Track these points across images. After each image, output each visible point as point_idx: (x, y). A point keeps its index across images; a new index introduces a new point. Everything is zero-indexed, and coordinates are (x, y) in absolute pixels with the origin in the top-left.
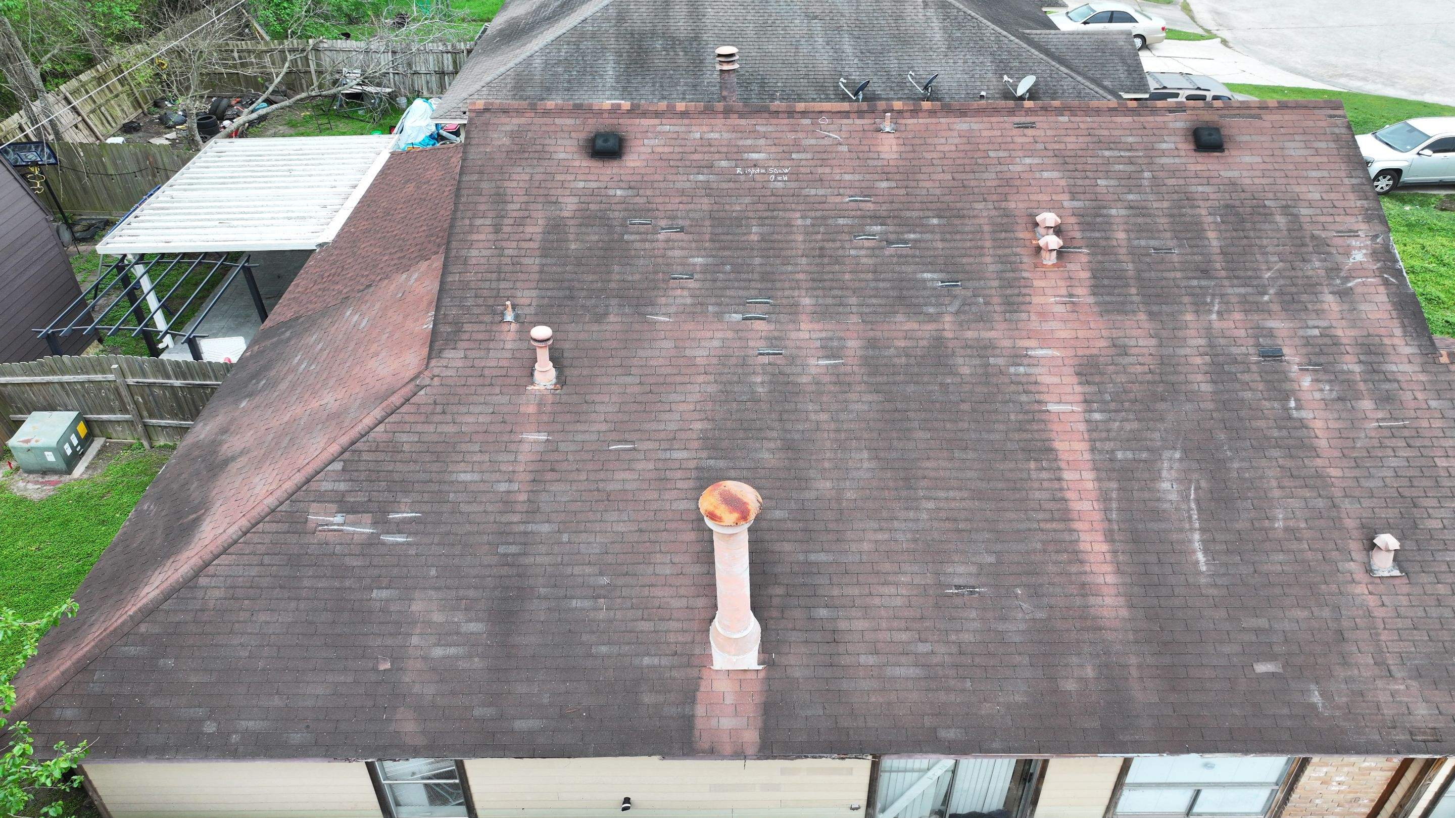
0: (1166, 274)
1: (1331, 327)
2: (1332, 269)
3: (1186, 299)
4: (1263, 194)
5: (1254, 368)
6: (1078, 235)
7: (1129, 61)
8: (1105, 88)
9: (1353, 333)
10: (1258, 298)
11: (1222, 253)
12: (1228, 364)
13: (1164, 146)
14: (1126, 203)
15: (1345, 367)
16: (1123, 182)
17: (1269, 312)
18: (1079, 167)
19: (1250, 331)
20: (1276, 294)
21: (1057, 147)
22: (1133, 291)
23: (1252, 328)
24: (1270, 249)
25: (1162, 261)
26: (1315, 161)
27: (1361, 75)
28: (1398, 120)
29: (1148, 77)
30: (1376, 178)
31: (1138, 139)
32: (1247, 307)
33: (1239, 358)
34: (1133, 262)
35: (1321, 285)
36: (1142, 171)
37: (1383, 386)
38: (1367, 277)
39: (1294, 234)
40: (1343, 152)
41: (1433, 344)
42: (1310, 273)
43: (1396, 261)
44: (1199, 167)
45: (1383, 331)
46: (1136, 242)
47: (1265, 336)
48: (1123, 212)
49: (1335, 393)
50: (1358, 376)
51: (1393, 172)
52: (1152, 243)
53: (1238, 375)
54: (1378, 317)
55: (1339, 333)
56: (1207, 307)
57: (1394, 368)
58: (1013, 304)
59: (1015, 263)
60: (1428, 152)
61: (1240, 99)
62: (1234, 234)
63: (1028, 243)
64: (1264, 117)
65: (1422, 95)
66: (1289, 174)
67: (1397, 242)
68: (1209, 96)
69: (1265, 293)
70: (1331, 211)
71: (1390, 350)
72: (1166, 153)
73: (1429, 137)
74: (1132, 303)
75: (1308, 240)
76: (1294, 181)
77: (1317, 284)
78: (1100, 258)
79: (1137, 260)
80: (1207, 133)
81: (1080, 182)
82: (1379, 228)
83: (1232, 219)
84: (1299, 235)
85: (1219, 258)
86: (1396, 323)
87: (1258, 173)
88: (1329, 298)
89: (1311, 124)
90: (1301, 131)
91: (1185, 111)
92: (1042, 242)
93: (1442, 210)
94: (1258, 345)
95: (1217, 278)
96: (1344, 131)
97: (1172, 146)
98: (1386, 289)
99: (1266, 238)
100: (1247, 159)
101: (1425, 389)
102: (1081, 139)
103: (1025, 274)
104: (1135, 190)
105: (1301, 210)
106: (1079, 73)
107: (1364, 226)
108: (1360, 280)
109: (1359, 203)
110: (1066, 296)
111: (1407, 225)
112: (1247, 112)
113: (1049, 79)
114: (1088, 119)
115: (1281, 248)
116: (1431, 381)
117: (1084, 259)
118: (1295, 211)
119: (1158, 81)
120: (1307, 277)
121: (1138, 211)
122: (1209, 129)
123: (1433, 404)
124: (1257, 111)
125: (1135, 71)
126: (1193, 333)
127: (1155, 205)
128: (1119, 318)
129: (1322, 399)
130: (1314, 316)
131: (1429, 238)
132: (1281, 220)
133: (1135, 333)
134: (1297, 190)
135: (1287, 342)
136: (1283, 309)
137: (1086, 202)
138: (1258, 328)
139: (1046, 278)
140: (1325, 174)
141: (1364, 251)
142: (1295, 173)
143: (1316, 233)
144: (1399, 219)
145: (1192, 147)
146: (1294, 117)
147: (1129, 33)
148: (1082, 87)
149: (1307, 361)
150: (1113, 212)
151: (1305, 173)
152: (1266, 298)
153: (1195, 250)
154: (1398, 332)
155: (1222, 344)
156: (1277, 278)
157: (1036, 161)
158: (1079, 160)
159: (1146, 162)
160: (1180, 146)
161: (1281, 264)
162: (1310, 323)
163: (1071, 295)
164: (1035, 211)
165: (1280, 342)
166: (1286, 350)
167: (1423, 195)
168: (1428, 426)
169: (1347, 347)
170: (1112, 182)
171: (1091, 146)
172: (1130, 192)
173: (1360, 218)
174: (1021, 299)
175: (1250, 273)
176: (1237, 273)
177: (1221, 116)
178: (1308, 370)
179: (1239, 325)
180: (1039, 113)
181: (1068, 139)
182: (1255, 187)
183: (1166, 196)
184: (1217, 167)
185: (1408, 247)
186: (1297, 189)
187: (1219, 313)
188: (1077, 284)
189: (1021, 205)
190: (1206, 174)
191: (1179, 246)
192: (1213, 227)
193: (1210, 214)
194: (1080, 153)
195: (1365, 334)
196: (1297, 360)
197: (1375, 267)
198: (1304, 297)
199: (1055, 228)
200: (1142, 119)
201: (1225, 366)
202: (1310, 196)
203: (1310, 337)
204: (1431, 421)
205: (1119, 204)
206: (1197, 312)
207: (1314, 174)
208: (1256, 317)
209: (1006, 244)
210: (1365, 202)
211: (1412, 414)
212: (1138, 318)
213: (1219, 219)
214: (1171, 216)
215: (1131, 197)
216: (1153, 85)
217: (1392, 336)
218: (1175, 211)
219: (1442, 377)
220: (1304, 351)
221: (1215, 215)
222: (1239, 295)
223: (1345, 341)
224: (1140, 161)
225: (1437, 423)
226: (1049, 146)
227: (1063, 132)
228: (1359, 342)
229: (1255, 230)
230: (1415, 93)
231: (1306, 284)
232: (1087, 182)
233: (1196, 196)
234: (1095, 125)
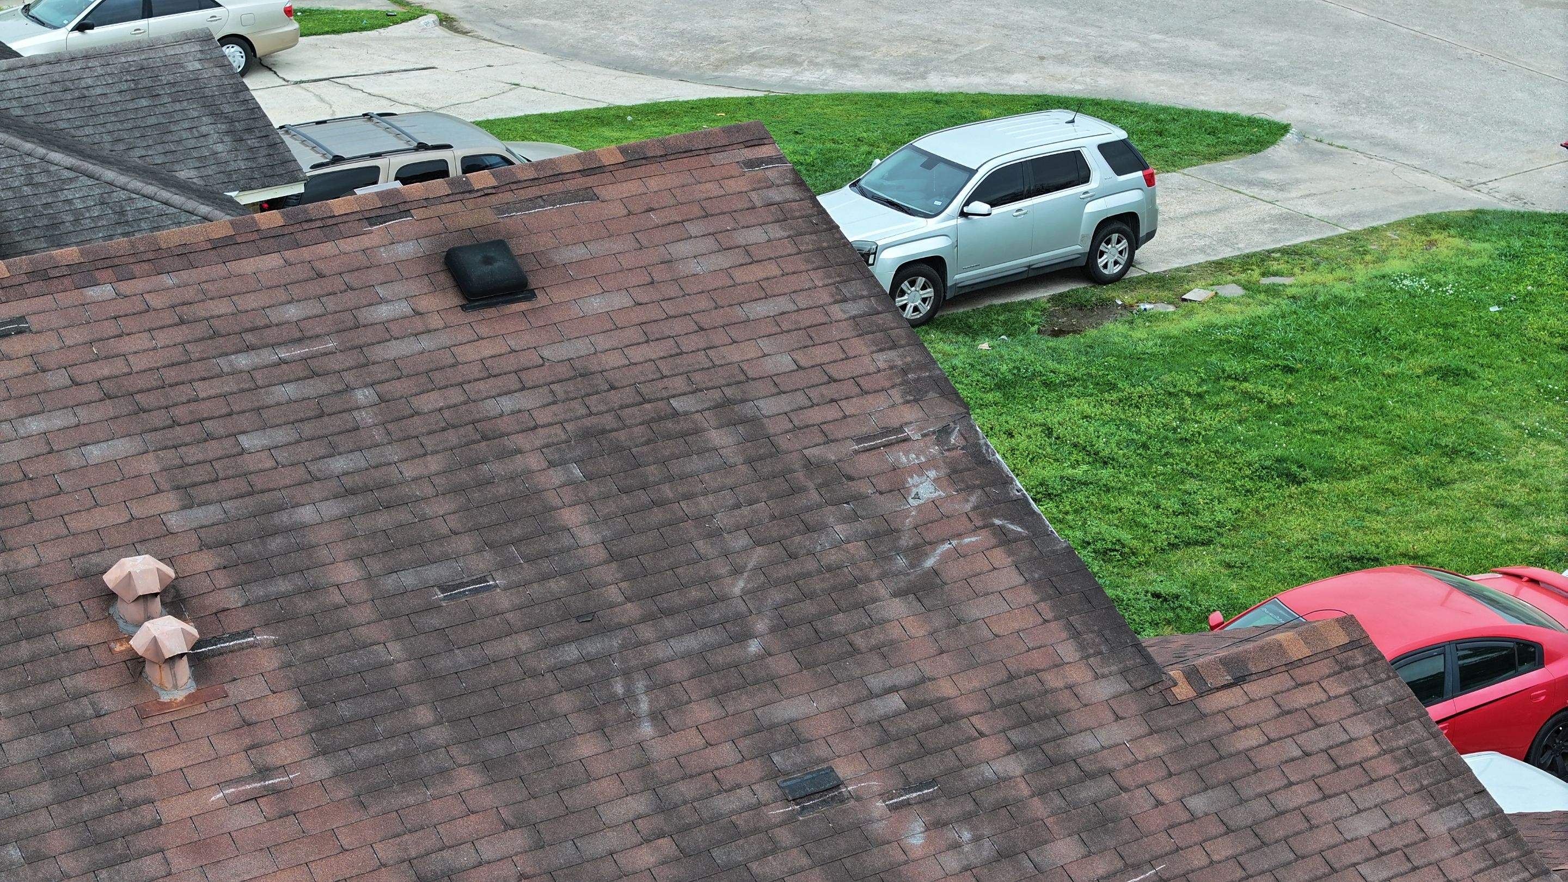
0: (494, 649)
1: (923, 680)
2: (877, 535)
3: (564, 702)
4: (660, 385)
5: (784, 836)
6: (233, 598)
7: (227, 109)
8: (184, 187)
9: (974, 681)
10: (733, 653)
11: (612, 558)
12: (719, 843)
13: (384, 312)
14: (334, 483)
15: (988, 772)
16: (308, 429)
17: (772, 680)
18: (180, 413)
19: (744, 744)
20: (773, 630)
21: (106, 372)
22: (424, 715)
23: (746, 735)
24: (722, 520)
25: (472, 618)
26: (752, 278)
27: (782, 52)
28: (895, 144)
29: (286, 138)
30: (896, 290)
31: (313, 308)
32: (718, 683)
33: (740, 821)
34: (398, 638)
35: (867, 580)
36: (348, 389)
37: (1083, 795)
38: (959, 536)
39: (765, 468)
40: (808, 242)
41: (1148, 660)
42: (833, 557)
43: (1007, 481)
44: (487, 349)
45: (1037, 660)
46: (390, 583)
47: (784, 746)
48: (332, 509)
49: (986, 843)
50: (1023, 786)
51: (926, 268)
52: (434, 573)
53: (754, 866)
54: (1016, 626)
55: (946, 689)
56: (622, 710)
57: (1088, 742)
58: (111, 838)
59: (82, 719)
60: (979, 207)
61: (535, 157)
62: (626, 501)
63: (100, 655)
64: (602, 192)
65: (923, 76)
66: (704, 320)
67: (991, 430)
68: (453, 158)
69: (744, 636)
70: (830, 391)
71: (1066, 700)
72: (395, 329)
73: (972, 172)
74: (430, 749)
75: (800, 475)
76: (719, 337)
77: (858, 581)
78: (308, 647)
79: (408, 629)
80: (479, 258)
81: (194, 454)
82: (946, 410)
83: (607, 464)
84: (779, 467)
85: (609, 573)
86: (1057, 631)
87: (634, 334)
88: (895, 608)
89: (712, 189)
90: (697, 211)
91: (407, 213)
92: (139, 643)
93: (1057, 334)
94: (774, 774)
95: (621, 626)
96: (789, 192)
97: (403, 308)
98: (1010, 553)
99: (705, 493)
100: (597, 304)
101: (1170, 775)
102: (162, 338)
103: (120, 746)
104: (344, 442)
105: (761, 403)
106: (105, 161)
107: (910, 414)
108: (947, 546)
109: (882, 360)
110: (252, 778)
111: (998, 387)
112: (558, 187)
113: (27, 190)
114: (168, 280)
115: (746, 510)
116: (1174, 752)
117: (269, 661)
118: (748, 410)
119: (316, 146)
120: (829, 569)
121: (370, 498)
122: (480, 246)
123: (1198, 803)
124: (581, 182)
125: (249, 130)
126: (608, 787)
127: (409, 471)
128: (411, 800)
129: (966, 869)
130: (875, 662)
131: (1053, 406)
132: (719, 438)
133: (465, 828)
134: (736, 358)
135: (840, 746)
136: (805, 666)
137: (228, 505)
138: (759, 731)
139: (180, 740)
140: (784, 304)
141: (932, 474)
142: (718, 317)
143: (814, 453)
144: (976, 376)
145: (453, 299)
146: (672, 180)
147: (204, 38)
148: (123, 195)
149: (900, 782)
150: (306, 514)
151: (739, 313)
152: (754, 647)
153: (545, 565)
154: (1068, 651)
155: (689, 795)
156: (761, 588)
157: (58, 420)
158: (176, 394)
159: (350, 362)
160: (425, 304)
161: (759, 550)
162: (875, 683)
163: (264, 772)
164: (95, 559)
165: (821, 751)
166: (843, 770)
167: (1006, 308)
168: (1204, 861)
169: (975, 720)
170: (281, 436)
171: (195, 351)
172: (334, 452)
173: (896, 395)
174: (127, 819)
175: (694, 594)
176: (666, 601)
177: (500, 210)
178: (907, 804)
179: (712, 734)
180: (30, 289)
181: (126, 345)
182: (636, 370)
183: (429, 442)
184: (528, 339)
185: (1019, 439)
186: (734, 355)
187: (657, 716)
188: (270, 735)
189: (50, 554)
190: (510, 363)
191: (503, 566)
192: (568, 495)
193: (551, 464)
194: (171, 375)
195: (1003, 675)
196: (875, 785)
197: (968, 507)
198: (841, 622)
199: (162, 594)
200: (306, 253)
201: (716, 853)
202: (769, 366)
203: (887, 717)
204: (1209, 846)
205: (316, 490)
206: (600, 729)
207: (760, 309)
208: (745, 703)
209: (41, 672)
210: (892, 354)
211: (1164, 843)
212: (458, 785)
213: (577, 472)
214: (458, 490)
215: (339, 464)
216: (306, 159)
217: (1059, 665)
218: (464, 477)
219: (1193, 735)
220: (883, 757)
221: (563, 463)
222: (687, 656)
223: (965, 706)
224: (333, 363)
225: (1223, 849)
226: (83, 374)
227: (110, 328)
228: (997, 699)
229: (670, 479)
230: (908, 76)
231: (834, 588)
232: (213, 449)
233: (504, 425)
234: (189, 294)
